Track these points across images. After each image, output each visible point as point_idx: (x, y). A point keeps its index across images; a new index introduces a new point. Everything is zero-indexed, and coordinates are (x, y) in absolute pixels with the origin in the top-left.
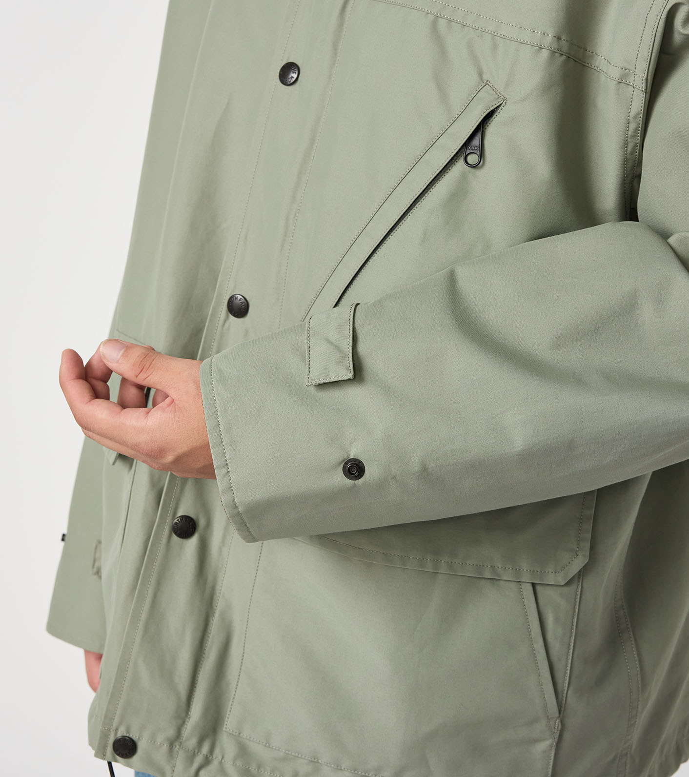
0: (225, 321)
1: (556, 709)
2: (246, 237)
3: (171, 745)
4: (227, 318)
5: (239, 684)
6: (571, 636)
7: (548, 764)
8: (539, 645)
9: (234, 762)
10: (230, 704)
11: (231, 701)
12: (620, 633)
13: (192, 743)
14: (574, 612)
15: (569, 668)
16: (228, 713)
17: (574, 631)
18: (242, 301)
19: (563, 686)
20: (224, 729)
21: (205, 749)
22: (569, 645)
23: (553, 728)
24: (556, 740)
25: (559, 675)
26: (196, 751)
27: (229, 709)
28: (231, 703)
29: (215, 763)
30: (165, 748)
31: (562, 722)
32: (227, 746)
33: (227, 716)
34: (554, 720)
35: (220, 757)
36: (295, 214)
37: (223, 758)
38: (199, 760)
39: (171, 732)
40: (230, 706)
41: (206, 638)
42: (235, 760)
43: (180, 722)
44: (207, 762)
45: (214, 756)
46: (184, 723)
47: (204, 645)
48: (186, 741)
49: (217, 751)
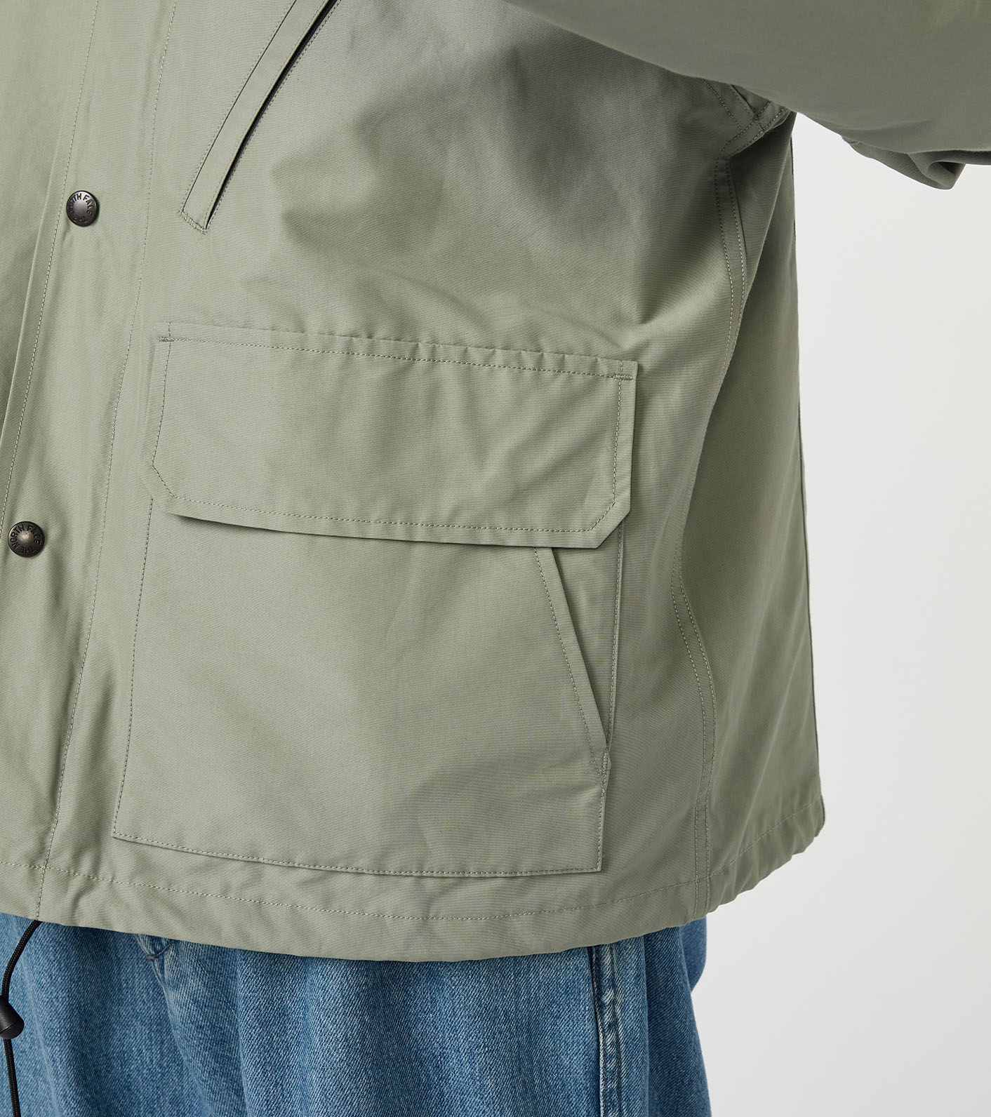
0: (65, 234)
1: (602, 734)
2: (88, 110)
3: (32, 864)
4: (67, 228)
5: (129, 764)
6: (614, 625)
7: (597, 825)
8: (570, 638)
9: (131, 881)
10: (118, 797)
11: (119, 790)
12: (680, 627)
13: (65, 858)
14: (616, 588)
15: (615, 673)
16: (116, 809)
17: (618, 616)
18: (88, 199)
19: (610, 702)
20: (112, 835)
21: (86, 865)
22: (613, 640)
23: (600, 767)
24: (606, 785)
25: (602, 683)
26: (72, 871)
27: (117, 803)
28: (119, 794)
29: (103, 886)
30: (23, 870)
31: (612, 757)
32: (118, 858)
33: (115, 814)
34: (602, 753)
35: (110, 877)
36: (161, 57)
37: (113, 879)
38: (76, 883)
39: (30, 845)
40: (117, 799)
41: (72, 700)
42: (131, 879)
43: (43, 828)
44: (89, 886)
45: (101, 877)
46: (49, 829)
47: (70, 711)
48: (55, 857)
49: (104, 870)
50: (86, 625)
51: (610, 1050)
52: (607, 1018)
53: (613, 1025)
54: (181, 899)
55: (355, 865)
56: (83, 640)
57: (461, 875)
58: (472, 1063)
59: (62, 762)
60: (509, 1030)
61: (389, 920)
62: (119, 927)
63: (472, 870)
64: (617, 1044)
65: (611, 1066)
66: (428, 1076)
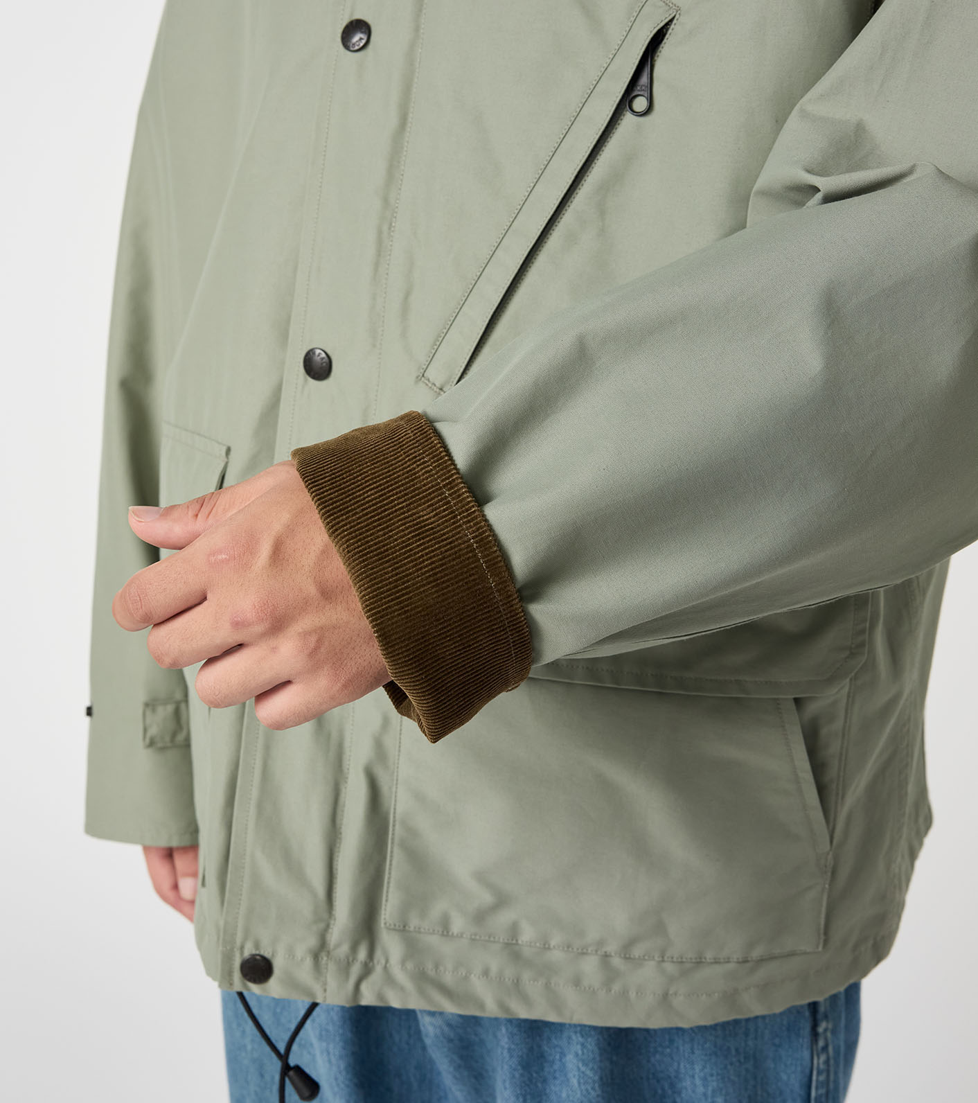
0: (304, 388)
3: (316, 957)
4: (305, 383)
5: (393, 864)
7: (820, 913)
9: (402, 965)
11: (386, 887)
13: (345, 949)
16: (385, 903)
18: (322, 356)
20: (384, 925)
21: (362, 954)
24: (829, 881)
26: (351, 959)
27: (386, 899)
28: (386, 890)
29: (379, 969)
30: (309, 961)
32: (391, 945)
33: (385, 907)
34: (825, 855)
35: (383, 962)
37: (387, 961)
38: (356, 970)
39: (312, 942)
40: (385, 893)
41: (339, 812)
42: (403, 963)
43: (322, 925)
44: (367, 971)
45: (375, 961)
46: (328, 926)
47: (338, 822)
48: (335, 949)
49: (378, 954)
50: (347, 744)
51: (822, 1066)
52: (821, 1043)
53: (825, 1048)
54: (448, 978)
55: (604, 950)
56: (346, 757)
57: (698, 960)
58: (705, 1086)
59: (335, 867)
60: (739, 1061)
61: (632, 995)
62: (395, 1003)
63: (709, 956)
64: (827, 1062)
65: (822, 1078)
66: (663, 1089)
